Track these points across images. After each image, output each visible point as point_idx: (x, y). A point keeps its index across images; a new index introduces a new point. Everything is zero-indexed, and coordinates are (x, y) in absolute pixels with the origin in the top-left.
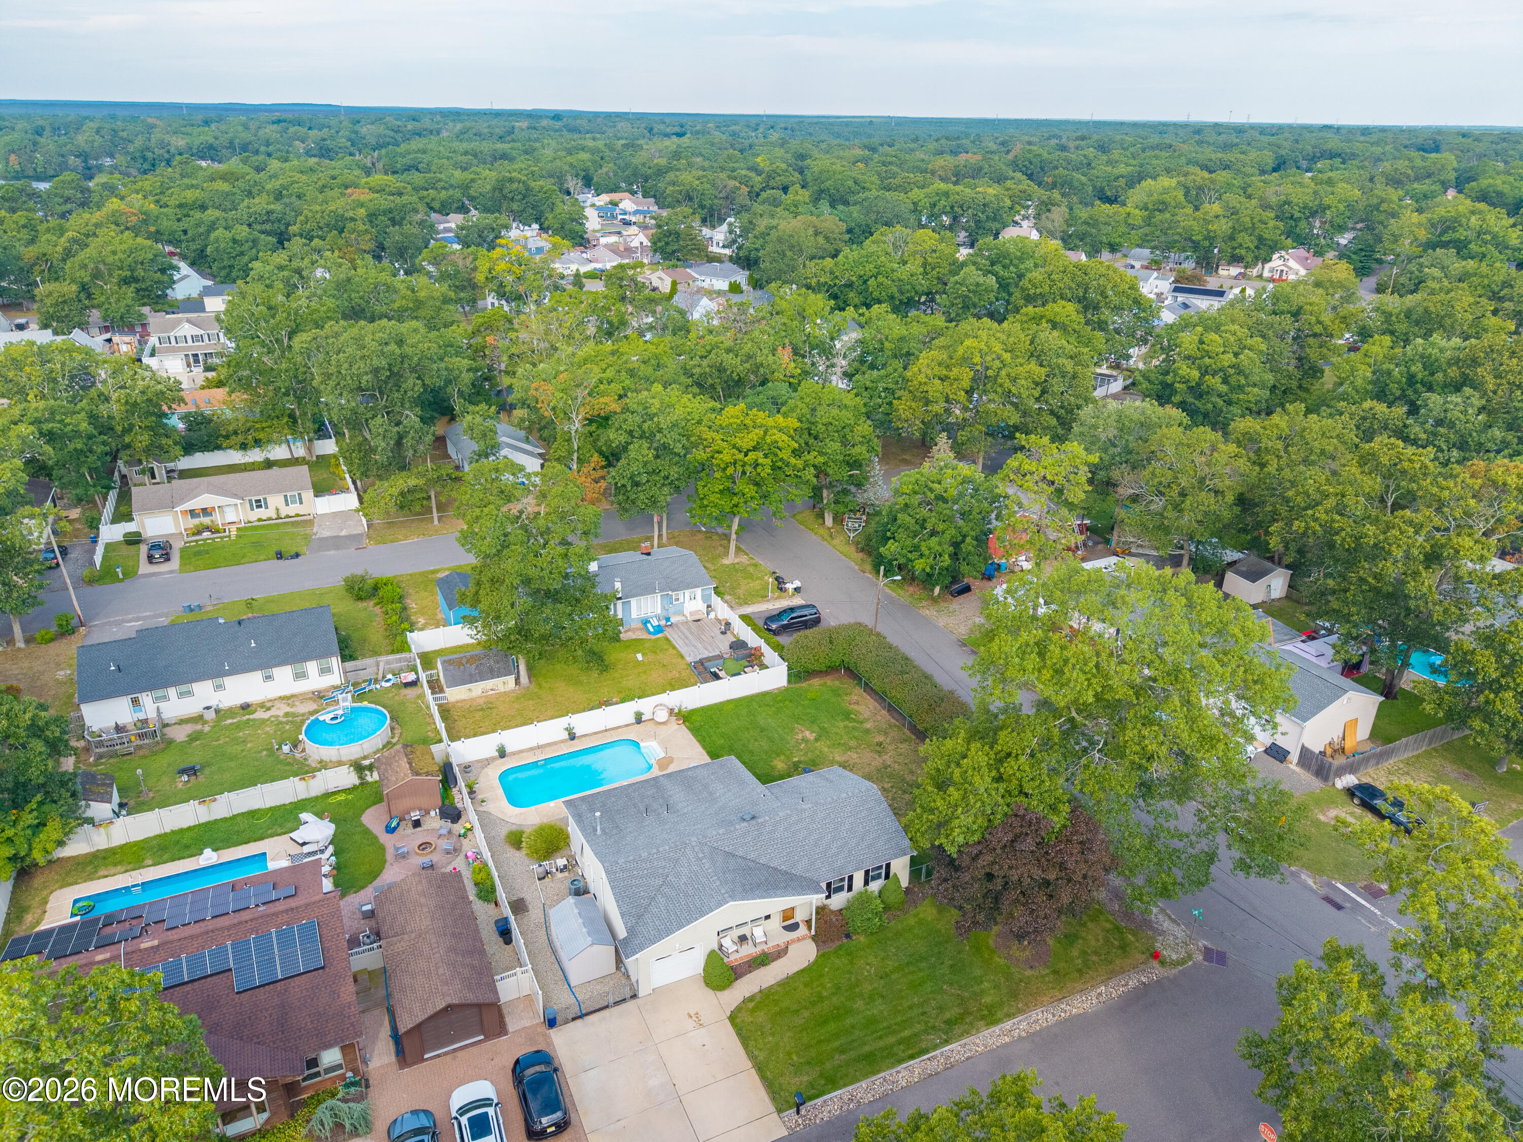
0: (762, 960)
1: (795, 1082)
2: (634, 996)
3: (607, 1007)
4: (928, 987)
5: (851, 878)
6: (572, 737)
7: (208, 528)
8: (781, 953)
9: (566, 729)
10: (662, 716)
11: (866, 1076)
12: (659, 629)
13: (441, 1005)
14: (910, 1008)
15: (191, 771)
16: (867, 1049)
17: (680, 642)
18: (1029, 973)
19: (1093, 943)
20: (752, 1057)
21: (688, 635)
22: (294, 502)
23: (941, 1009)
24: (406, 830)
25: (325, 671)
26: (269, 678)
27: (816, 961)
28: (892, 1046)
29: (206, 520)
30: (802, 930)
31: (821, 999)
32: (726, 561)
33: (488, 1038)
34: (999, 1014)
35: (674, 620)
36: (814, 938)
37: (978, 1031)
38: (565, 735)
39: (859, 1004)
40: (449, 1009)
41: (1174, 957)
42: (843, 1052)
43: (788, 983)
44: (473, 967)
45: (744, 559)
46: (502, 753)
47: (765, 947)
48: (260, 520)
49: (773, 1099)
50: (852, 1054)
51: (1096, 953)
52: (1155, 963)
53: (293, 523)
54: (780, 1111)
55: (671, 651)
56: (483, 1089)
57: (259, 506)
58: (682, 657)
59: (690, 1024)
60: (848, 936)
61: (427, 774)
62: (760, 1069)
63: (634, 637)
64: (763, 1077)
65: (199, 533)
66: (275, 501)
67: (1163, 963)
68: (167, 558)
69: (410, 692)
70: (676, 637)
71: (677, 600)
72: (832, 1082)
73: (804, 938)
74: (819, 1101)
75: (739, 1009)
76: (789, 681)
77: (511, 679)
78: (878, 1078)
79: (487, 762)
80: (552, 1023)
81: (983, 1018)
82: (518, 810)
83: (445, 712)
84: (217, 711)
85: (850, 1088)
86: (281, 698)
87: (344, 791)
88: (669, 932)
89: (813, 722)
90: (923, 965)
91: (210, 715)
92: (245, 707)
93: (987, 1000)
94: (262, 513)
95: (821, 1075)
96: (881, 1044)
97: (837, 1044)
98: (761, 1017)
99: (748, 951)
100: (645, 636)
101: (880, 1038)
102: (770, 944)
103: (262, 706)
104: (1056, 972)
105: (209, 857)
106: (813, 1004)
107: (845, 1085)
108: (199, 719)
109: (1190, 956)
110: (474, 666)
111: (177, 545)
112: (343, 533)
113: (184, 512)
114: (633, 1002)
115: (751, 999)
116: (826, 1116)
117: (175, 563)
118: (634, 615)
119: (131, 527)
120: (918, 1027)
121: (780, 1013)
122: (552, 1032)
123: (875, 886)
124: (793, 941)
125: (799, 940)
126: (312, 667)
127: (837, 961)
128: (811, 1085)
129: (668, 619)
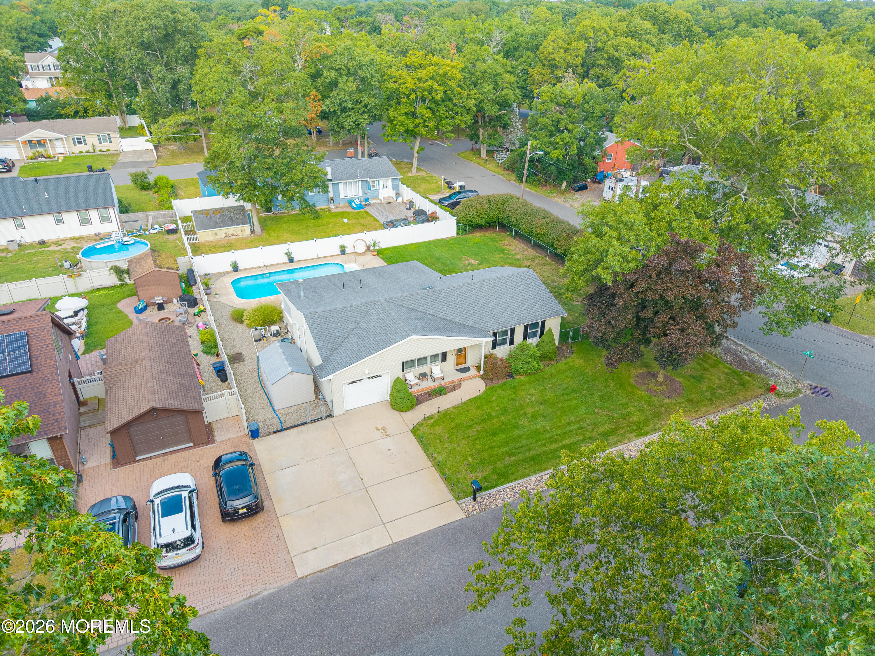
0: (440, 392)
1: (472, 477)
2: (330, 416)
3: (305, 423)
4: (583, 410)
5: (513, 330)
6: (291, 260)
7: (42, 155)
8: (455, 387)
9: (286, 254)
10: (361, 249)
11: (534, 472)
12: (360, 207)
13: (145, 408)
14: (569, 424)
16: (533, 453)
17: (376, 214)
18: (667, 401)
19: (717, 381)
20: (431, 457)
21: (382, 210)
22: (105, 141)
23: (595, 425)
24: (151, 311)
25: (105, 219)
26: (59, 221)
27: (485, 393)
28: (556, 451)
29: (41, 149)
30: (473, 372)
31: (490, 417)
32: (410, 174)
33: (196, 445)
34: (646, 429)
35: (372, 201)
36: (483, 377)
37: (630, 440)
38: (286, 259)
39: (523, 421)
40: (153, 410)
41: (787, 391)
42: (511, 454)
44: (182, 385)
45: (423, 174)
46: (236, 269)
47: (443, 382)
48: (81, 152)
49: (452, 490)
50: (521, 456)
51: (720, 388)
52: (772, 395)
53: (104, 155)
54: (457, 498)
55: (369, 218)
56: (182, 480)
57: (80, 143)
58: (377, 221)
59: (378, 434)
60: (511, 377)
61: (168, 268)
62: (439, 467)
63: (342, 211)
64: (442, 474)
65: (36, 158)
66: (91, 140)
67: (778, 395)
69: (171, 237)
70: (373, 211)
71: (374, 186)
72: (504, 477)
73: (474, 377)
74: (493, 491)
75: (420, 424)
76: (457, 234)
77: (247, 228)
79: (223, 274)
80: (255, 434)
81: (632, 431)
82: (243, 301)
83: (196, 248)
84: (20, 245)
85: (521, 481)
86: (71, 239)
87: (107, 288)
88: (358, 358)
89: (476, 255)
90: (576, 395)
91: (14, 247)
92: (42, 243)
93: (634, 419)
94: (82, 148)
95: (494, 472)
96: (545, 449)
97: (507, 449)
98: (439, 431)
99: (428, 384)
100: (350, 210)
101: (545, 445)
102: (446, 380)
103: (57, 243)
104: (689, 400)
106: (484, 421)
107: (516, 479)
108: (5, 250)
109: (799, 391)
110: (218, 216)
111: (18, 164)
112: (140, 160)
113: (24, 143)
114: (328, 420)
115: (431, 417)
116: (500, 504)
117: (15, 173)
118: (342, 196)
120: (577, 438)
121: (456, 427)
122: (255, 441)
123: (533, 341)
124: (465, 379)
125: (470, 378)
126: (94, 215)
127: (503, 392)
128: (486, 479)
129: (367, 200)
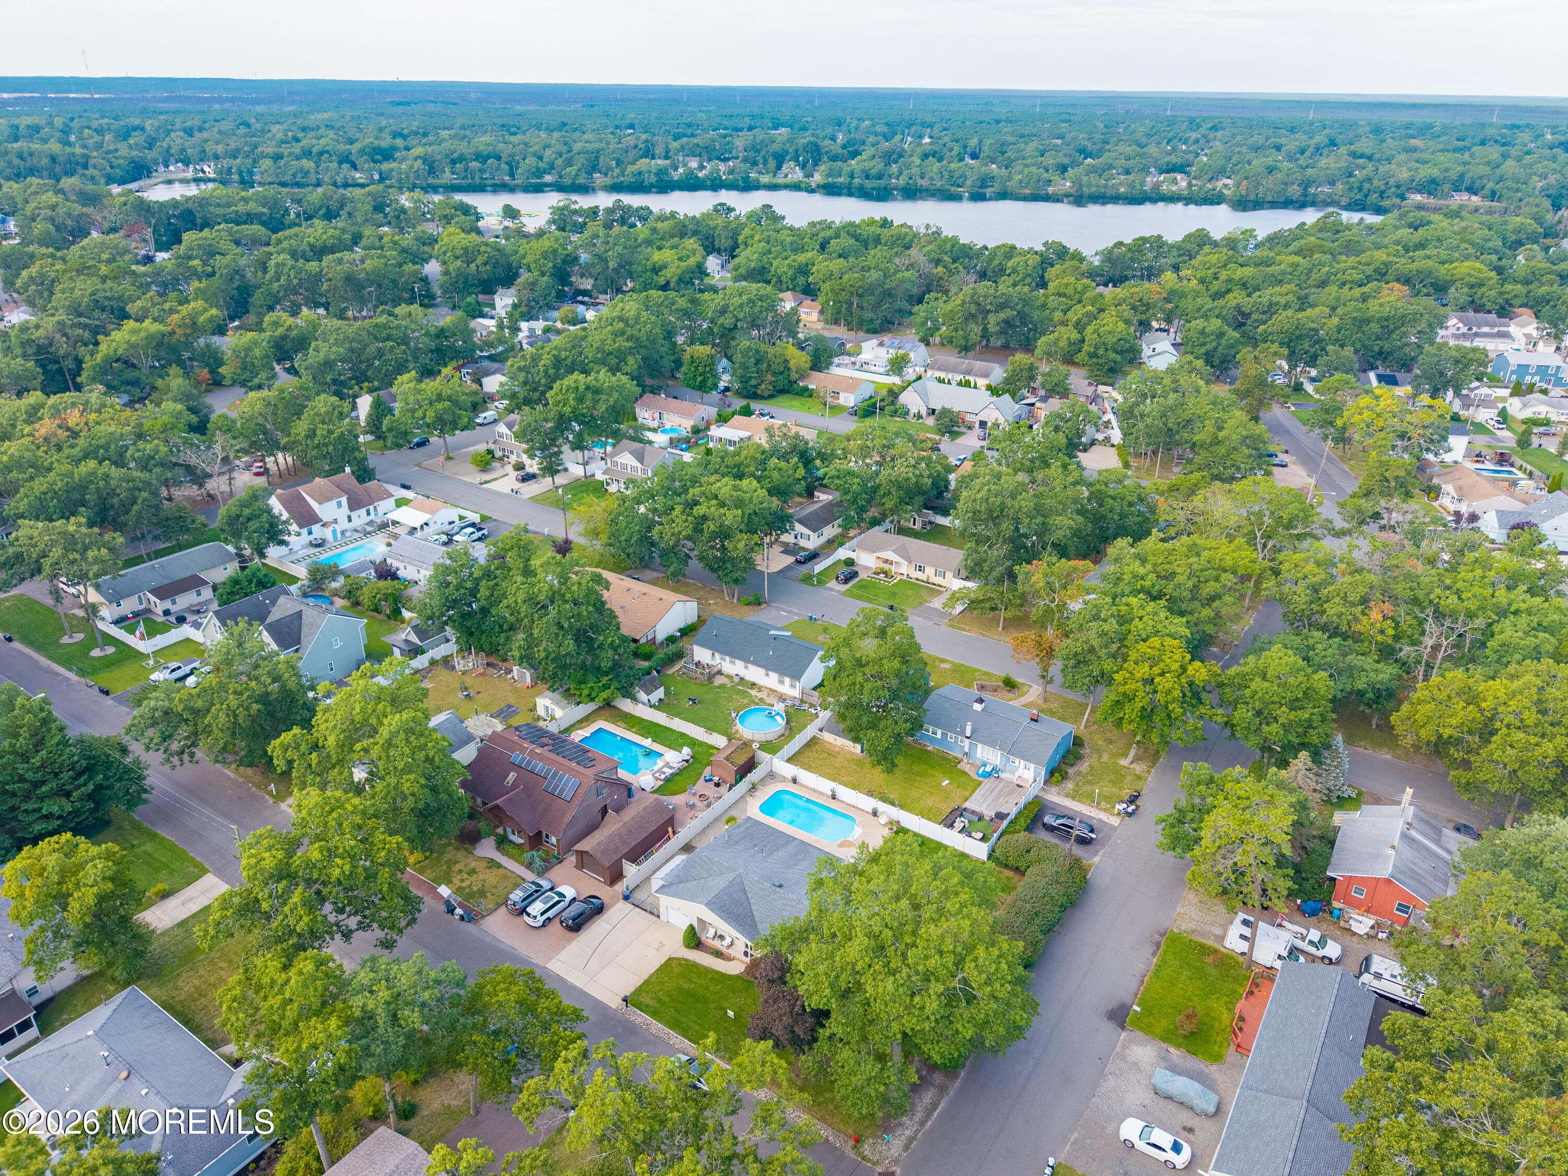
0: (719, 954)
1: (646, 999)
2: (659, 917)
3: (648, 912)
6: (834, 797)
7: (885, 573)
8: (728, 959)
10: (883, 820)
12: (984, 775)
15: (693, 701)
16: (685, 1020)
17: (982, 791)
20: (651, 977)
21: (997, 790)
22: (940, 575)
24: (711, 785)
25: (793, 686)
26: (768, 675)
27: (732, 976)
29: (886, 567)
30: (748, 959)
31: (707, 987)
33: (604, 882)
35: (1003, 776)
36: (746, 967)
38: (831, 794)
40: (586, 852)
41: (866, 1153)
42: (676, 1010)
43: (708, 971)
45: (1140, 768)
46: (794, 781)
47: (726, 950)
48: (913, 579)
50: (677, 1015)
52: (851, 1142)
55: (969, 792)
56: (569, 892)
57: (920, 569)
58: (966, 800)
59: (657, 945)
62: (647, 982)
64: (641, 986)
65: (878, 573)
66: (930, 571)
67: (855, 1147)
68: (846, 581)
70: (986, 785)
71: (1016, 763)
72: (654, 1014)
73: (743, 963)
74: (639, 1012)
75: (679, 959)
78: (667, 1030)
79: (784, 779)
80: (626, 898)
83: (813, 742)
84: (739, 679)
85: (654, 1021)
86: (770, 689)
92: (754, 684)
94: (920, 575)
95: (656, 1007)
96: (692, 1024)
98: (678, 970)
100: (972, 773)
101: (696, 1022)
102: (729, 952)
103: (760, 689)
105: (648, 742)
106: (701, 986)
107: (655, 1019)
108: (729, 677)
109: (875, 1163)
111: (863, 575)
113: (882, 557)
114: (656, 919)
115: (688, 961)
116: (632, 1018)
117: (844, 588)
119: (853, 555)
121: (686, 976)
122: (620, 900)
124: (739, 959)
125: (741, 961)
126: (787, 680)
127: (738, 985)
128: (647, 1006)
